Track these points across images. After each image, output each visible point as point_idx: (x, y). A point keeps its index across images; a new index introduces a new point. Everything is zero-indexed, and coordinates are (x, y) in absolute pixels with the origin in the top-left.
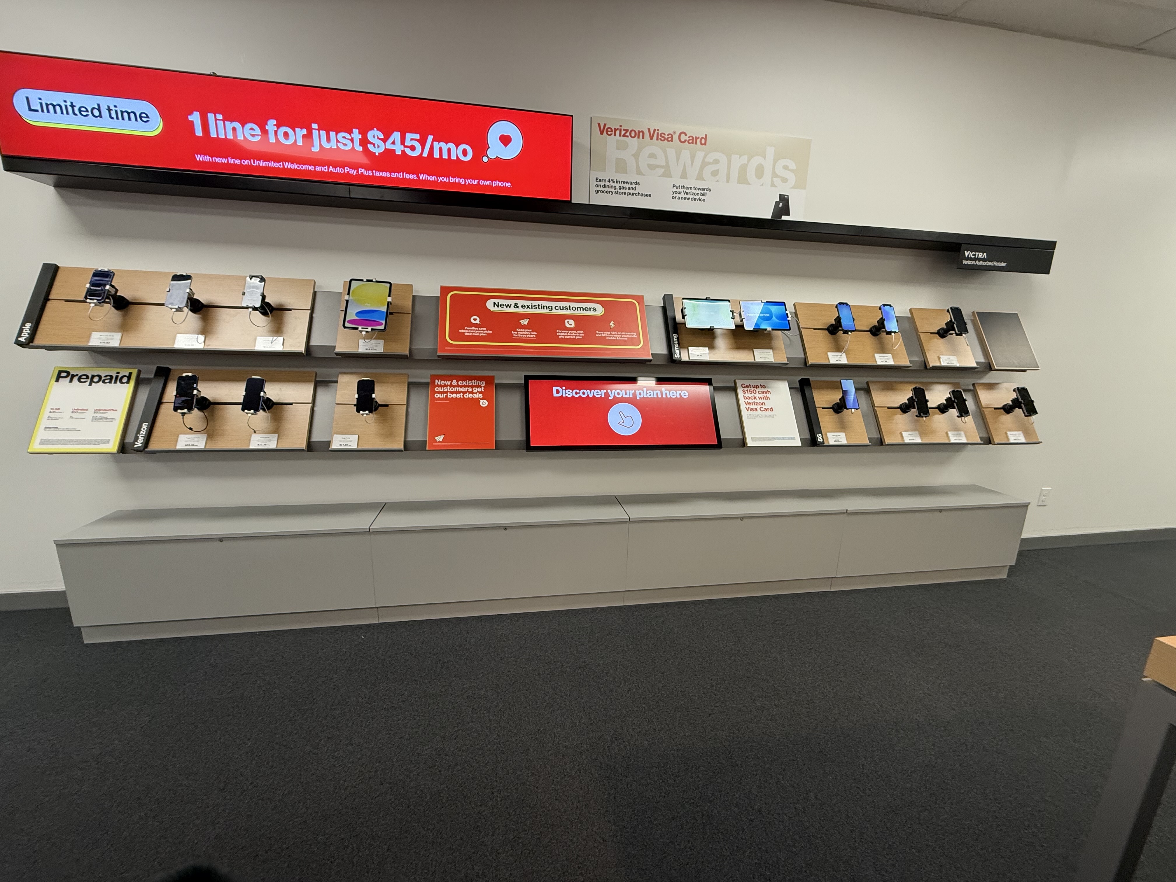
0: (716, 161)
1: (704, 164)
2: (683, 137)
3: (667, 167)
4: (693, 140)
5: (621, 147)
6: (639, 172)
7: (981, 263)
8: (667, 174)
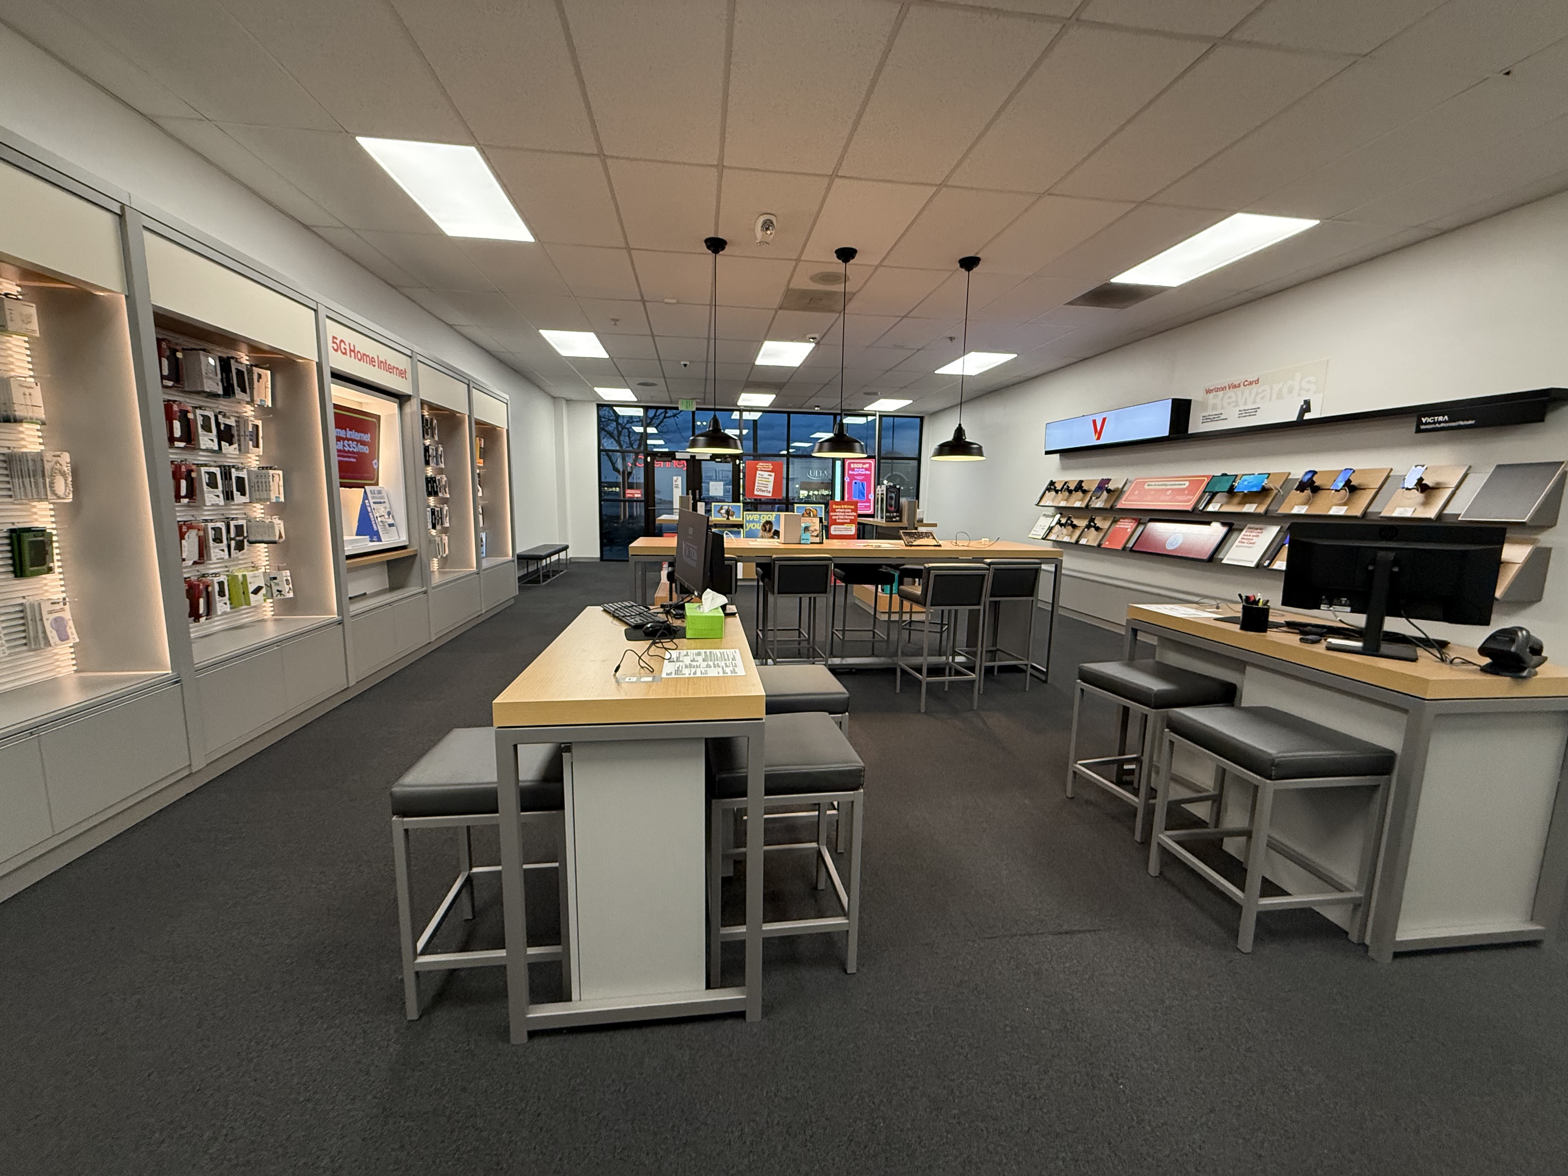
0: (1264, 391)
1: (1257, 394)
2: (1246, 383)
3: (1237, 401)
4: (1251, 383)
5: (1216, 397)
6: (1223, 408)
7: (1442, 425)
8: (1237, 405)
